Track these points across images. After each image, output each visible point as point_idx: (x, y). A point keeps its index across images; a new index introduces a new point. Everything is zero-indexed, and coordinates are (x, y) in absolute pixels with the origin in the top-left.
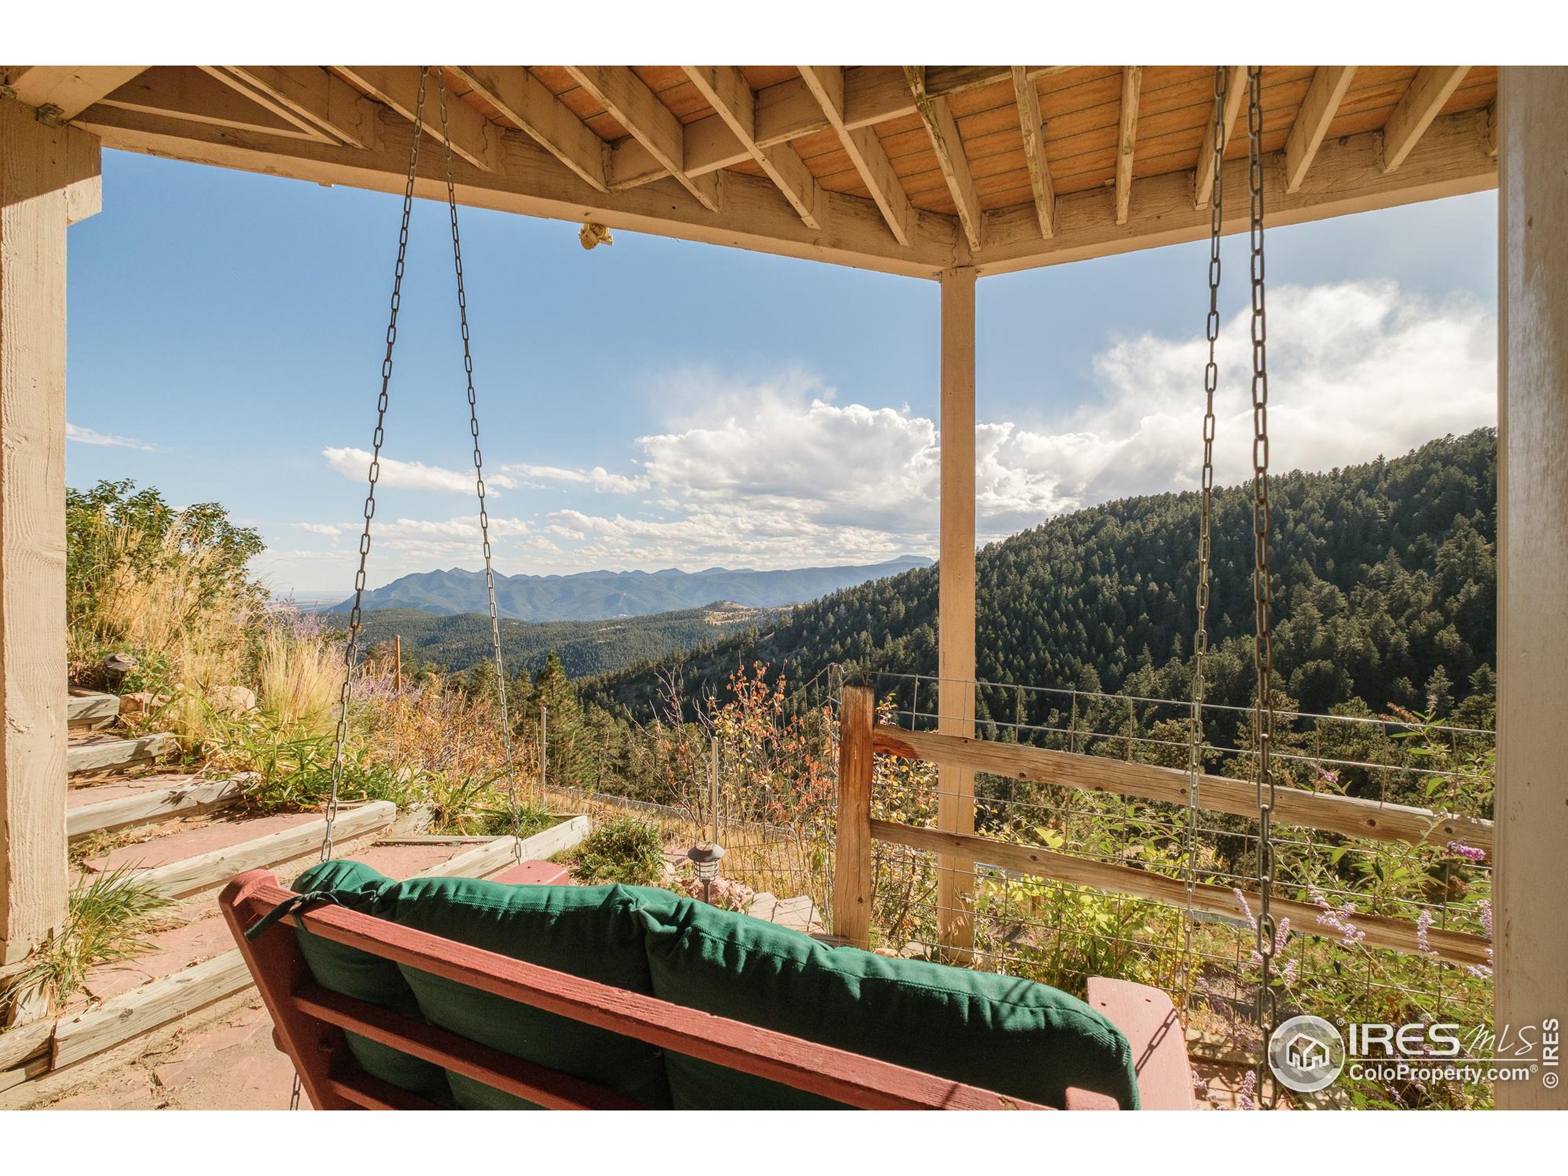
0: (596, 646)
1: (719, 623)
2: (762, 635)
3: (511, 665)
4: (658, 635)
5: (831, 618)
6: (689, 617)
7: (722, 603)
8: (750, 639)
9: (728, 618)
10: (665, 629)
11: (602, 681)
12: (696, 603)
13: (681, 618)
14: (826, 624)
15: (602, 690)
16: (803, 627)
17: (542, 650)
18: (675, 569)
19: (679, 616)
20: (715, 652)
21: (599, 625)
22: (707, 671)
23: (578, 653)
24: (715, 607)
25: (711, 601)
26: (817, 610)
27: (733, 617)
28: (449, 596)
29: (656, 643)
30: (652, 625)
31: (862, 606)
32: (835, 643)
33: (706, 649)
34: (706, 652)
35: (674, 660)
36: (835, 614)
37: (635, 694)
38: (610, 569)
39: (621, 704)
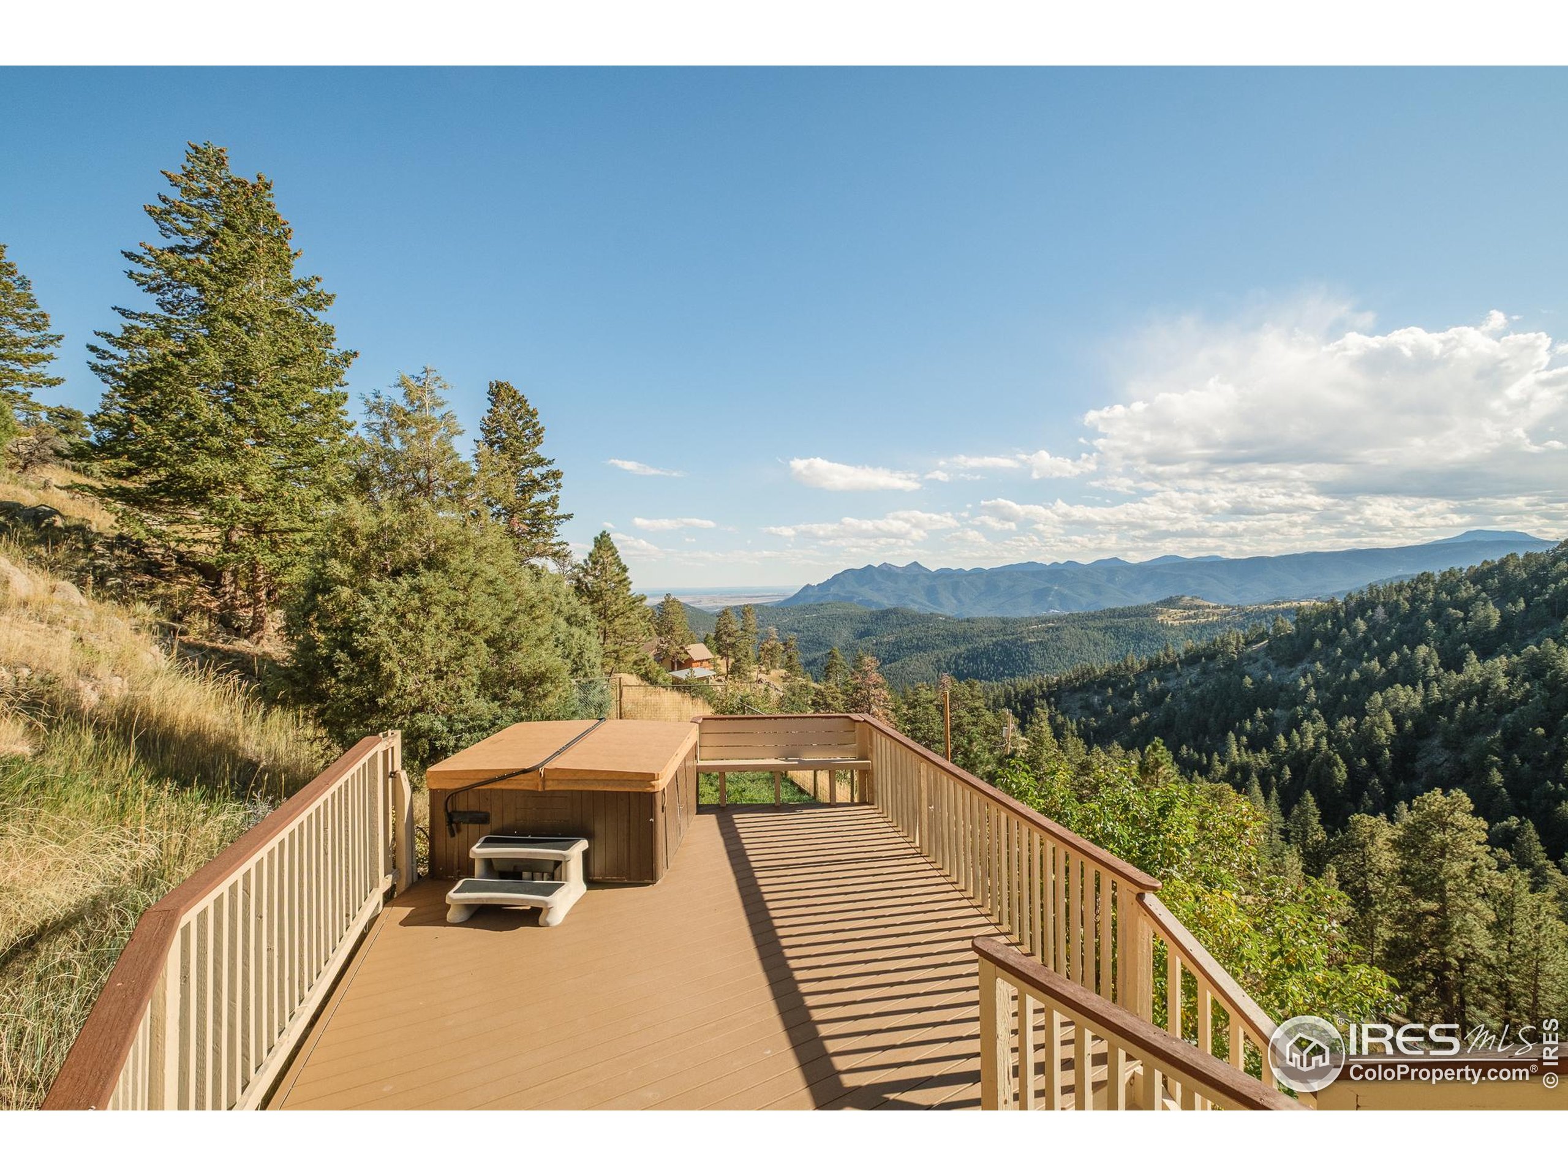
0: (1027, 645)
1: (1176, 623)
2: (1248, 643)
3: (939, 661)
4: (1099, 636)
5: (1361, 625)
6: (1136, 615)
7: (1180, 598)
8: (1232, 649)
9: (1189, 617)
10: (1106, 628)
11: (1041, 686)
12: (1143, 598)
13: (1126, 616)
14: (1353, 633)
15: (1041, 697)
16: (1313, 636)
17: (970, 647)
18: (1116, 559)
19: (1123, 614)
20: (1181, 662)
21: (1028, 621)
22: (1171, 684)
23: (1007, 652)
24: (1170, 603)
25: (1164, 596)
26: (1335, 614)
27: (1196, 616)
28: (879, 590)
29: (1096, 644)
30: (1091, 624)
31: (1414, 610)
32: (1369, 660)
33: (1168, 656)
34: (1169, 661)
35: (1127, 669)
36: (1368, 620)
37: (1078, 704)
38: (1038, 560)
39: (1063, 714)
